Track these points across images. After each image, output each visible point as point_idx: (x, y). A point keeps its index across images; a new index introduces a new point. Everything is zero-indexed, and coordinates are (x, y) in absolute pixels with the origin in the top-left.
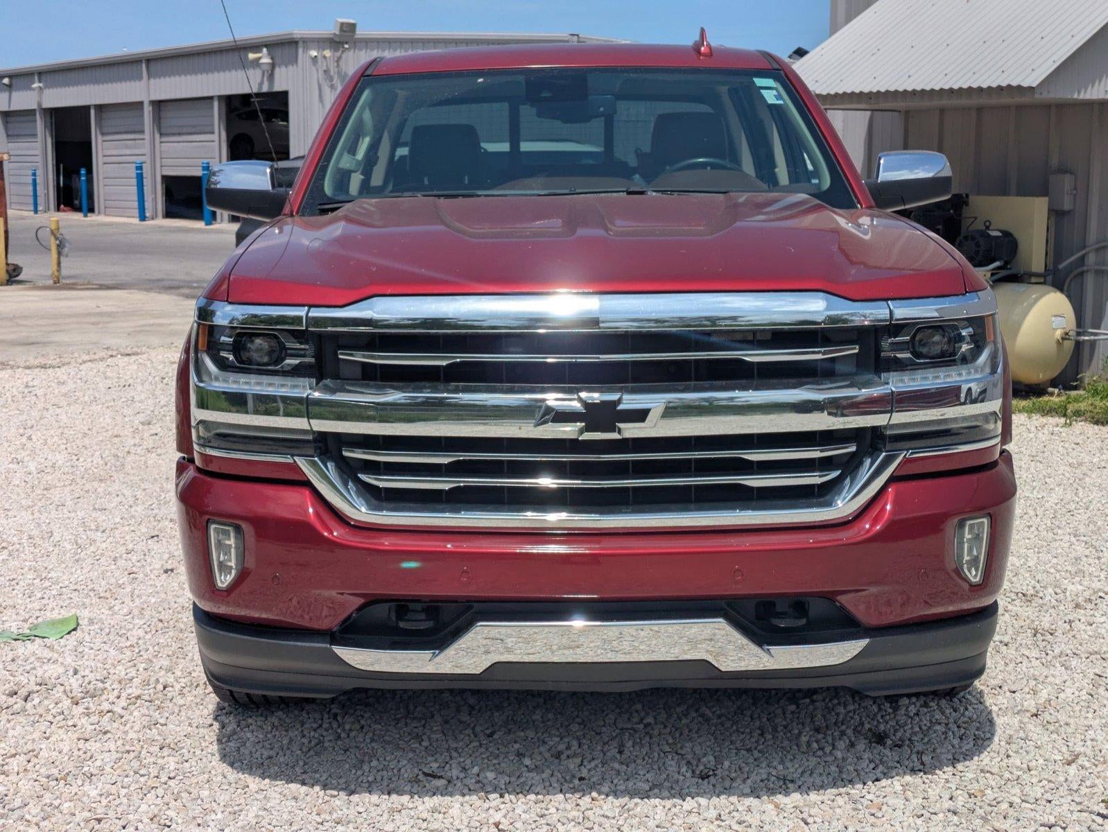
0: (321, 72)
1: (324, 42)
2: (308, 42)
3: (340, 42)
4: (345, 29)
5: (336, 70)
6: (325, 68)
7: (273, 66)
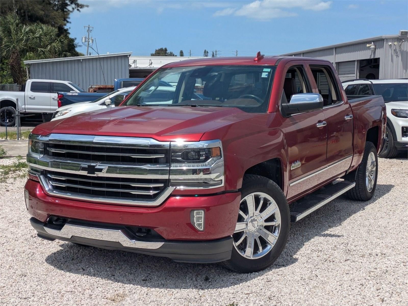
0: (393, 51)
1: (395, 39)
2: (387, 39)
3: (401, 39)
4: (403, 34)
5: (399, 49)
6: (394, 49)
7: (375, 49)
